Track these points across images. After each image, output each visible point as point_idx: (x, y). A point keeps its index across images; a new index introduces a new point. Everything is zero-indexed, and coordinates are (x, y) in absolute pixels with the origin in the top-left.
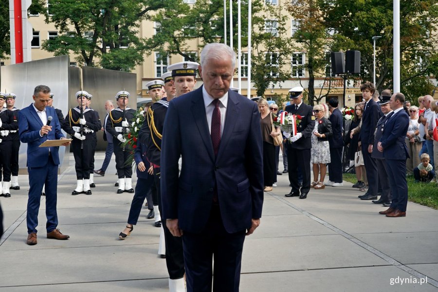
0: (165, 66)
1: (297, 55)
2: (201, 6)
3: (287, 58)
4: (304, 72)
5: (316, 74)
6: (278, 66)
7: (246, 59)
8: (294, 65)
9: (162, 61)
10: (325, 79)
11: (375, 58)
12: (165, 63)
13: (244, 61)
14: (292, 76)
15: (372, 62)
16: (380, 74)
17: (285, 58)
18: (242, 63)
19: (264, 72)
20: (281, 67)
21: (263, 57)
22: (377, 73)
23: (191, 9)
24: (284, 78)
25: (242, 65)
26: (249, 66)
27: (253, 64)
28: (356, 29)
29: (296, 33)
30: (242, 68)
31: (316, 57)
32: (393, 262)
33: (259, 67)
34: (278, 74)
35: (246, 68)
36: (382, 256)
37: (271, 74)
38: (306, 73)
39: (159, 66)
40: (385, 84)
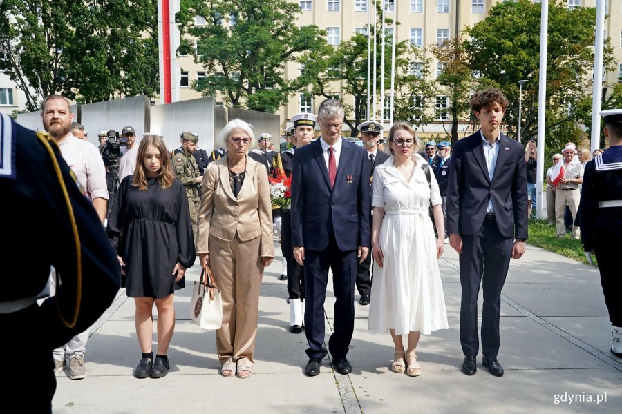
0: (309, 107)
1: (441, 98)
2: (346, 47)
3: (431, 102)
4: (447, 115)
5: (460, 118)
6: (421, 109)
7: (389, 102)
8: (438, 108)
9: (306, 103)
10: (469, 123)
11: (520, 103)
12: (309, 104)
13: (388, 104)
14: (435, 120)
15: (518, 107)
16: (527, 119)
17: (429, 101)
18: (385, 105)
19: (407, 115)
20: (424, 110)
21: (406, 100)
22: (523, 117)
23: (336, 50)
24: (427, 121)
25: (385, 108)
26: (392, 109)
27: (396, 107)
28: (503, 72)
29: (440, 76)
30: (385, 110)
31: (460, 101)
32: (527, 313)
33: (402, 110)
34: (421, 117)
35: (389, 110)
36: (516, 306)
37: (414, 117)
38: (449, 117)
39: (303, 107)
40: (531, 129)
